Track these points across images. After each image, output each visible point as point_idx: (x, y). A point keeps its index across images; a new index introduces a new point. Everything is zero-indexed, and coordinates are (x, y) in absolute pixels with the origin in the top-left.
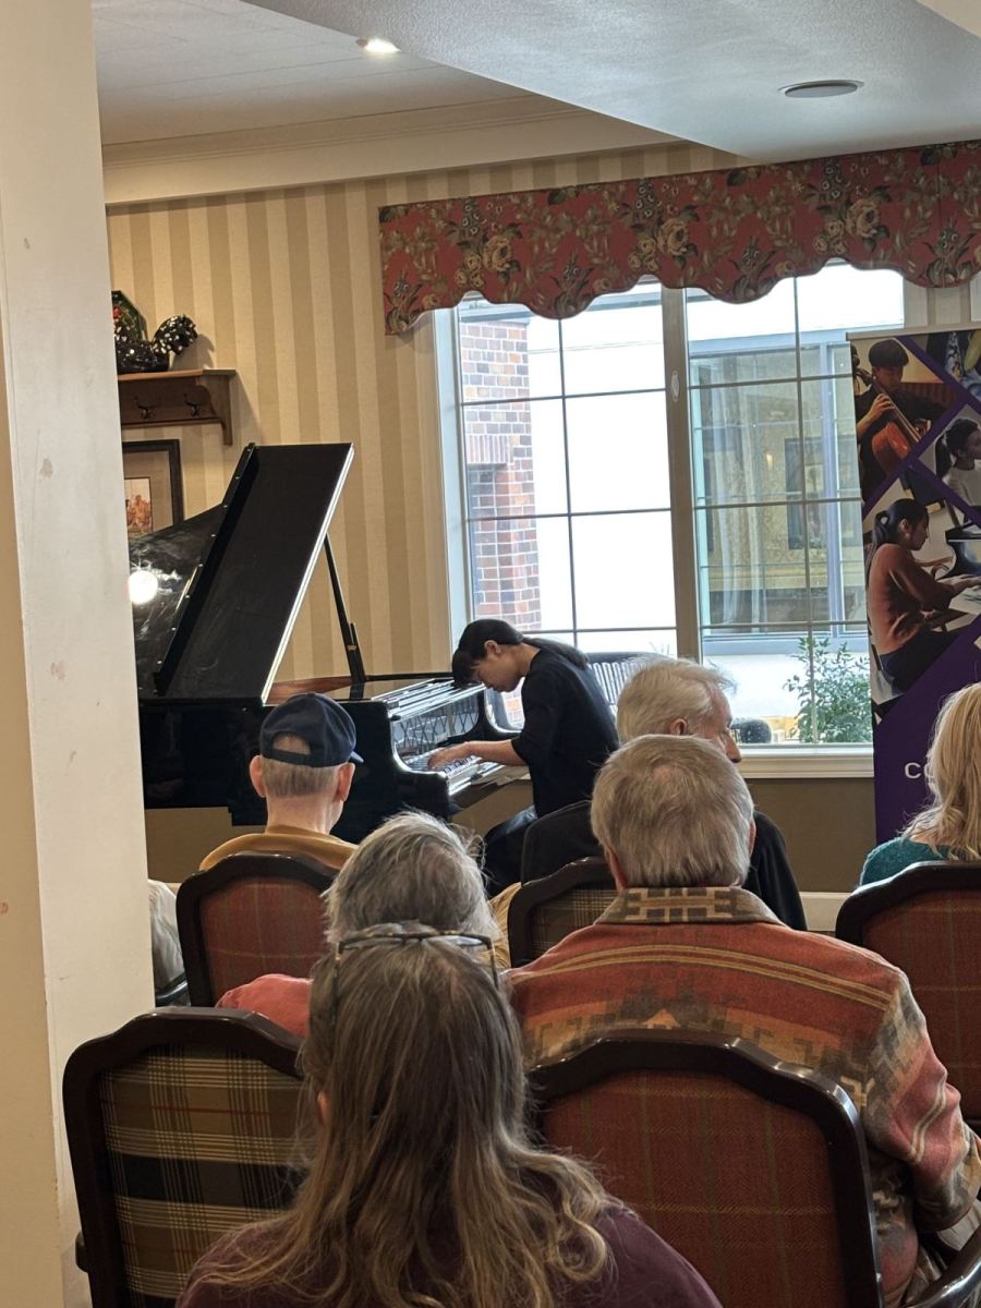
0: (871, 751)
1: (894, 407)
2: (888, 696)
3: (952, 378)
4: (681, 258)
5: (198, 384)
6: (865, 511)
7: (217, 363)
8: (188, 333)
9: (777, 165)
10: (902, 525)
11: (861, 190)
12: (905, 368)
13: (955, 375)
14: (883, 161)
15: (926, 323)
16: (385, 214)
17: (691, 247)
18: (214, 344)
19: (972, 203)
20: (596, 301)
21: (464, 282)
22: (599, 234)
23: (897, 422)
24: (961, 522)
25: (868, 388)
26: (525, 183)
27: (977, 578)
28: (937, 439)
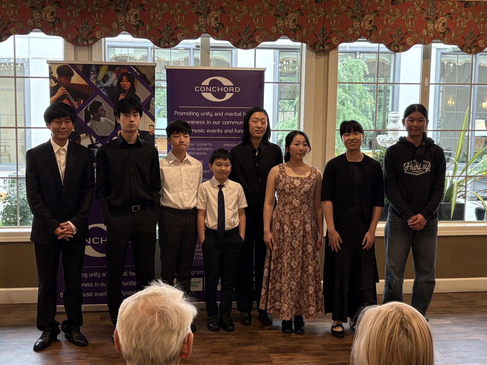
3: (92, 83)
12: (72, 77)
23: (69, 99)
25: (56, 84)
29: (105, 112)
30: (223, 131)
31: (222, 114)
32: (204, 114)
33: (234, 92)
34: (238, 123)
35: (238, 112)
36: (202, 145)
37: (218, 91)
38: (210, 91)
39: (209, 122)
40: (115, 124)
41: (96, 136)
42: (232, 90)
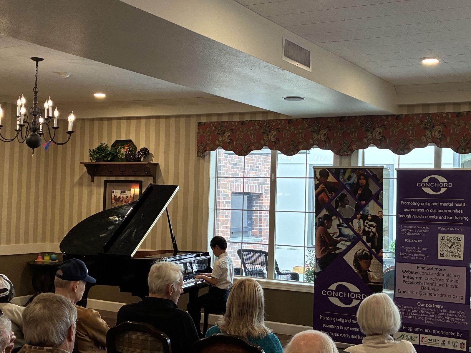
0: (313, 285)
1: (325, 188)
2: (319, 270)
3: (341, 181)
4: (275, 142)
5: (146, 166)
6: (316, 216)
7: (154, 161)
8: (146, 152)
9: (301, 119)
10: (325, 222)
11: (323, 127)
12: (328, 177)
13: (342, 180)
14: (329, 120)
15: (339, 165)
16: (199, 124)
17: (277, 139)
18: (154, 155)
19: (352, 133)
20: (252, 152)
21: (218, 144)
22: (254, 134)
23: (326, 193)
24: (341, 222)
25: (318, 182)
26: (236, 119)
27: (344, 239)
28: (335, 199)
29: (349, 201)
30: (438, 217)
31: (437, 204)
32: (423, 204)
33: (448, 187)
34: (450, 211)
35: (450, 203)
36: (422, 228)
37: (435, 186)
38: (429, 186)
39: (428, 210)
40: (355, 210)
41: (342, 218)
42: (446, 185)
